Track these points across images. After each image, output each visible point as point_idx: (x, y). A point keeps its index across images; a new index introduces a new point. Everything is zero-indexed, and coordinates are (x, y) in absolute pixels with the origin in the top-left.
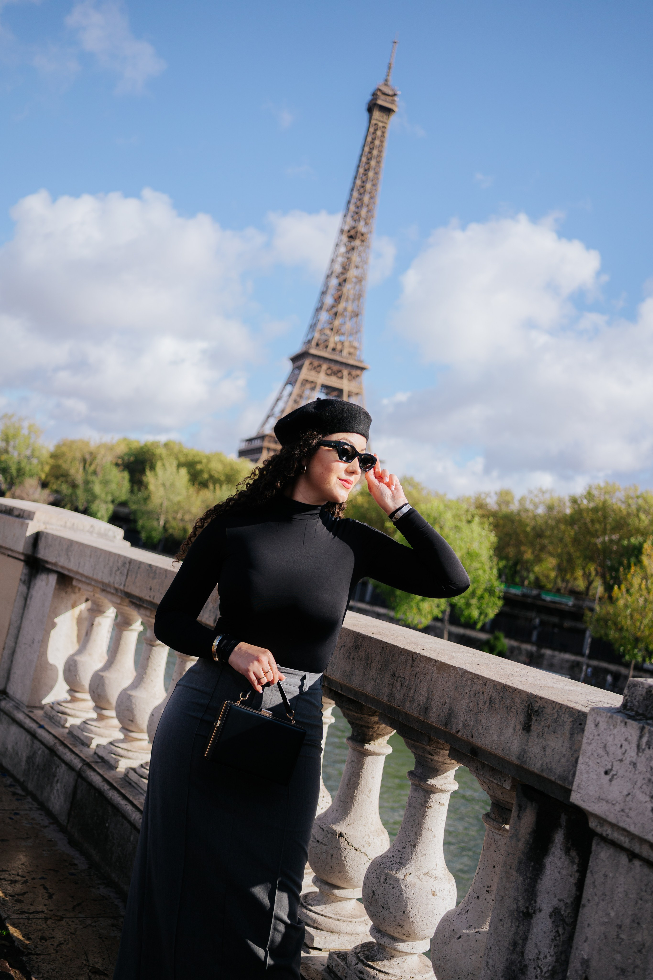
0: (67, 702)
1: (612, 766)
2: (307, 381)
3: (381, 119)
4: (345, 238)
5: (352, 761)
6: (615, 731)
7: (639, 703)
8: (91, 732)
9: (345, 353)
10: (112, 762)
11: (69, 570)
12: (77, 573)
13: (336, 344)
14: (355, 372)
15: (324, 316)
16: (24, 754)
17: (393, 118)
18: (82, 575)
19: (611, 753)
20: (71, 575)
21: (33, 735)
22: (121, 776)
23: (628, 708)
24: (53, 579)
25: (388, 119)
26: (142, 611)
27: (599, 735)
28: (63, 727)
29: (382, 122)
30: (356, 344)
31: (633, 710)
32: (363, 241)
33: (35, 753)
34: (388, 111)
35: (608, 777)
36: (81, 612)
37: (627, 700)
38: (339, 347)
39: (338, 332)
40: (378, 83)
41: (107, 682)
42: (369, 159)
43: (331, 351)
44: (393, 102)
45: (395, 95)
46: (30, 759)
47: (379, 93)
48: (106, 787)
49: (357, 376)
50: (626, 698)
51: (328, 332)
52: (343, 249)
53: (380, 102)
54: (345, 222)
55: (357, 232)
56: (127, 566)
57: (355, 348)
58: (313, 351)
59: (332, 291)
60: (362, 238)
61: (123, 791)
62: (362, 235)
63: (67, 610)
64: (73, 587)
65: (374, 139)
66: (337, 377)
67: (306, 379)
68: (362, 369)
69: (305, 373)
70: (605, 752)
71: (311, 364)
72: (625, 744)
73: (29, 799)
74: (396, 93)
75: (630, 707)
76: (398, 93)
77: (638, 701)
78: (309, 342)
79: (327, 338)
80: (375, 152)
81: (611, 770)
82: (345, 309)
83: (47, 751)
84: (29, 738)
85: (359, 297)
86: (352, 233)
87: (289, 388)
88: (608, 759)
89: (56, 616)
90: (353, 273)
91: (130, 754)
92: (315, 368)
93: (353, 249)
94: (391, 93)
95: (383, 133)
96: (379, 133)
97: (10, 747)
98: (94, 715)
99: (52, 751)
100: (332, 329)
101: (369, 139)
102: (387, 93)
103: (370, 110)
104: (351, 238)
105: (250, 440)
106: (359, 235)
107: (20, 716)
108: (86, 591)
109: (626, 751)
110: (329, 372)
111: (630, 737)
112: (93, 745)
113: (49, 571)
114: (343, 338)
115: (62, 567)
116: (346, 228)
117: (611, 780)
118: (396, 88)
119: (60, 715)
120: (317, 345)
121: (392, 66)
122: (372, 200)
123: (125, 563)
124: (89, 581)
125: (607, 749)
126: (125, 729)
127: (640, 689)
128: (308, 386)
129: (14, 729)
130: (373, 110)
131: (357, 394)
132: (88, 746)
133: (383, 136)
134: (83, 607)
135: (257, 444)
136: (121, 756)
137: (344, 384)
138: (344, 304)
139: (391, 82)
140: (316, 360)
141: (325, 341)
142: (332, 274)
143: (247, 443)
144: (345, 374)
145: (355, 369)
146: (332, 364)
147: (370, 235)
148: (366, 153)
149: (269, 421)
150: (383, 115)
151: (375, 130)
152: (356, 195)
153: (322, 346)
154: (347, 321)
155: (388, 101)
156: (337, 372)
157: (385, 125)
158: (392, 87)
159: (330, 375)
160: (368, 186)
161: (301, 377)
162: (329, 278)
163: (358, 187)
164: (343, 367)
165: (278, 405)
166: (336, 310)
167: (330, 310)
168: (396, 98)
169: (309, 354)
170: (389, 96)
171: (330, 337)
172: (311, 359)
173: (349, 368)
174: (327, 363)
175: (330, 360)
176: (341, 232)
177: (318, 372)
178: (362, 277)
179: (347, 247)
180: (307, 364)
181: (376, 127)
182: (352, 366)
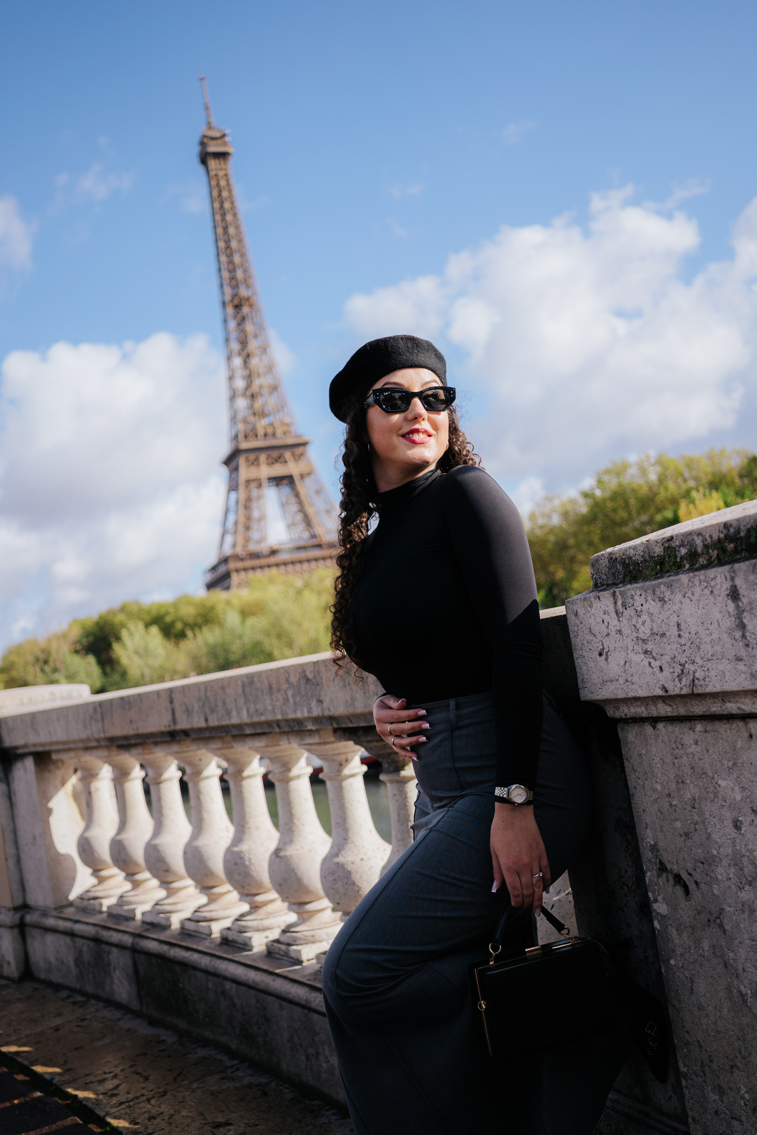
0: (95, 886)
1: (603, 645)
3: (220, 168)
4: (230, 310)
5: (395, 795)
6: (593, 611)
7: (606, 576)
8: (130, 903)
9: (279, 432)
10: (163, 922)
11: (42, 745)
12: (52, 743)
13: (265, 428)
14: (298, 451)
15: (242, 403)
16: (70, 959)
17: (232, 161)
18: (57, 743)
19: (597, 634)
20: (47, 748)
21: (71, 934)
22: (178, 931)
23: (599, 585)
24: (29, 763)
25: (225, 164)
26: (134, 751)
27: (581, 623)
28: (101, 912)
29: (222, 170)
30: (287, 420)
31: (603, 585)
32: (251, 306)
33: (80, 952)
34: (223, 156)
35: (604, 657)
36: (74, 787)
37: (595, 579)
38: (270, 431)
39: (262, 414)
40: (201, 129)
41: (127, 843)
42: (223, 215)
43: (263, 438)
44: (225, 144)
45: (224, 136)
46: (78, 961)
47: (205, 140)
48: (165, 948)
49: (303, 454)
50: (594, 577)
51: (252, 419)
52: (232, 324)
53: (211, 149)
54: (223, 293)
55: (241, 300)
56: (99, 710)
57: (288, 425)
58: (244, 446)
59: (240, 372)
60: (249, 303)
61: (184, 944)
62: (248, 299)
63: (57, 790)
64: (55, 762)
65: (220, 192)
66: (281, 463)
67: (248, 479)
68: (304, 444)
69: (245, 472)
70: (592, 636)
71: (247, 460)
72: (605, 617)
73: (93, 1002)
74: (224, 133)
75: (601, 583)
76: (226, 132)
77: (605, 574)
78: (236, 437)
79: (253, 425)
80: (227, 205)
81: (603, 649)
82: (261, 387)
83: (91, 944)
84: (68, 939)
85: (270, 368)
86: (236, 302)
87: (233, 496)
88: (597, 640)
89: (49, 800)
90: (253, 345)
91: (179, 907)
92: (253, 464)
93: (243, 319)
94: (218, 135)
95: (228, 181)
96: (223, 183)
97: (52, 959)
98: (128, 886)
99: (97, 940)
100: (255, 414)
101: (215, 193)
102: (214, 136)
103: (204, 161)
104: (238, 307)
105: (214, 568)
106: (243, 301)
107: (51, 922)
108: (70, 759)
109: (608, 623)
110: (270, 461)
111: (607, 609)
112: (139, 916)
113: (22, 756)
114: (271, 419)
115: (34, 745)
116: (228, 298)
117: (606, 659)
118: (222, 127)
119: (92, 902)
120: (246, 437)
121: (209, 106)
122: (244, 259)
123: (95, 710)
124: (68, 747)
125: (593, 632)
126: (165, 884)
127: (603, 561)
128: (253, 485)
129: (50, 938)
130: (207, 160)
131: (309, 474)
132: (133, 919)
133: (228, 184)
134: (73, 780)
135: (222, 569)
136: (171, 912)
137: (292, 468)
138: (257, 382)
139: (214, 123)
140: (251, 455)
141: (252, 430)
142: (230, 355)
143: (212, 572)
144: (287, 457)
145: (296, 448)
146: (270, 452)
147: (256, 297)
148: (216, 210)
149: (226, 540)
150: (220, 162)
151: (216, 181)
152: (224, 259)
153: (251, 437)
154: (268, 400)
155: (220, 145)
156: (278, 458)
157: (226, 172)
158: (218, 128)
159: (272, 464)
160: (234, 245)
161: (240, 479)
162: (230, 360)
163: (223, 250)
164: (283, 451)
165: (228, 518)
166: (252, 391)
167: (245, 394)
168: (227, 139)
169: (240, 451)
170: (218, 139)
171: (256, 424)
172: (244, 455)
173: (290, 449)
174: (264, 452)
175: (266, 448)
176: (224, 305)
177: (258, 467)
178: (264, 345)
179: (236, 320)
180: (242, 462)
181: (217, 178)
182: (292, 446)
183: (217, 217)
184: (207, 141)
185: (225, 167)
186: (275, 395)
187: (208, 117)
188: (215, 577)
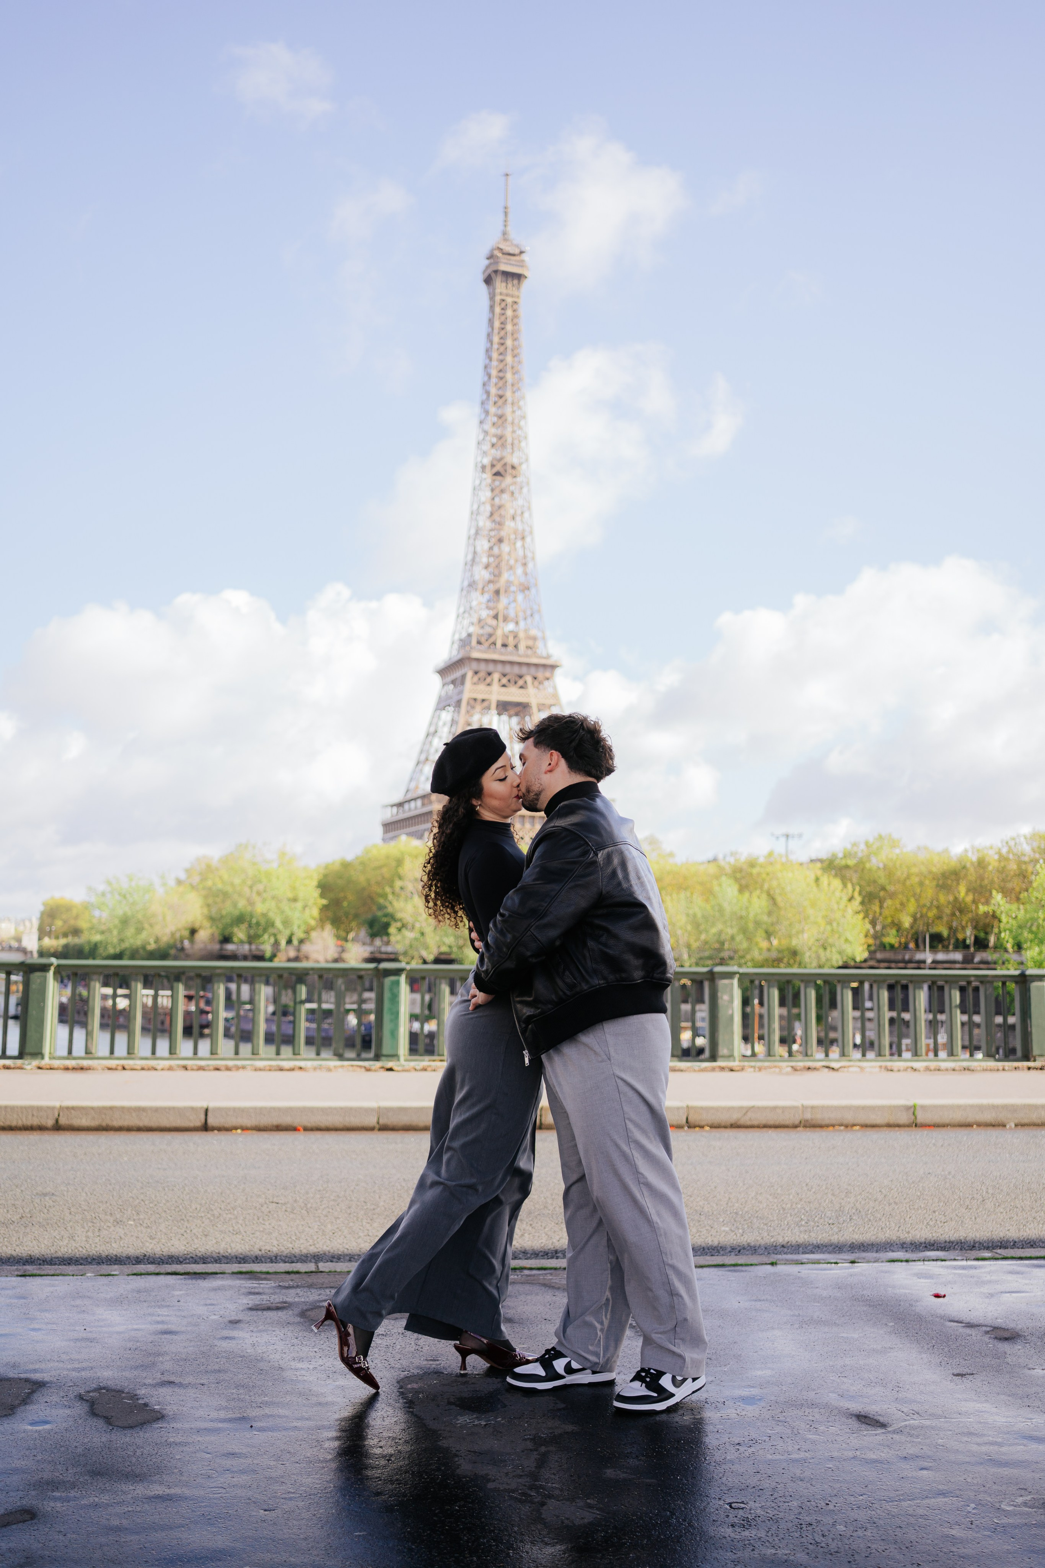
2: (475, 700)
3: (510, 292)
4: (488, 477)
9: (522, 647)
13: (506, 636)
14: (540, 674)
15: (478, 599)
17: (525, 287)
25: (518, 288)
29: (512, 296)
30: (533, 632)
32: (515, 476)
34: (517, 278)
38: (511, 641)
39: (506, 619)
40: (494, 239)
42: (502, 354)
43: (501, 648)
44: (522, 264)
45: (522, 252)
47: (497, 253)
49: (548, 679)
51: (491, 622)
52: (486, 494)
53: (503, 267)
54: (482, 453)
55: (505, 464)
57: (535, 639)
58: (475, 655)
59: (483, 559)
60: (514, 472)
62: (513, 467)
65: (503, 323)
66: (518, 686)
67: (475, 697)
69: (470, 690)
71: (476, 673)
74: (523, 249)
76: (527, 248)
78: (465, 643)
79: (490, 630)
80: (509, 342)
82: (509, 583)
85: (525, 560)
86: (498, 468)
90: (509, 528)
92: (483, 679)
93: (502, 491)
94: (515, 250)
96: (509, 313)
100: (496, 617)
101: (497, 324)
102: (511, 252)
103: (488, 281)
104: (498, 475)
105: (398, 806)
106: (509, 468)
110: (504, 681)
114: (511, 626)
116: (486, 461)
118: (523, 243)
120: (479, 643)
121: (509, 210)
122: (518, 414)
128: (478, 708)
130: (494, 279)
131: (551, 705)
133: (515, 317)
137: (531, 695)
138: (505, 576)
139: (513, 234)
140: (483, 667)
141: (490, 635)
142: (477, 533)
143: (395, 809)
144: (529, 679)
145: (541, 669)
146: (508, 669)
147: (524, 467)
148: (495, 346)
149: (421, 771)
150: (510, 285)
151: (503, 309)
152: (493, 410)
153: (486, 644)
154: (515, 601)
155: (514, 263)
156: (517, 679)
157: (515, 300)
158: (515, 242)
159: (507, 685)
160: (508, 394)
161: (466, 696)
162: (475, 540)
163: (493, 398)
164: (524, 670)
165: (431, 742)
166: (497, 586)
167: (486, 589)
168: (524, 257)
169: (470, 659)
170: (514, 255)
171: (495, 629)
172: (474, 665)
173: (533, 670)
174: (500, 667)
175: (503, 662)
176: (479, 469)
177: (489, 685)
178: (524, 530)
179: (492, 490)
180: (470, 674)
181: (503, 305)
182: (536, 666)
183: (495, 355)
184: (499, 255)
185: (516, 293)
186: (525, 597)
187: (505, 226)
188: (402, 816)
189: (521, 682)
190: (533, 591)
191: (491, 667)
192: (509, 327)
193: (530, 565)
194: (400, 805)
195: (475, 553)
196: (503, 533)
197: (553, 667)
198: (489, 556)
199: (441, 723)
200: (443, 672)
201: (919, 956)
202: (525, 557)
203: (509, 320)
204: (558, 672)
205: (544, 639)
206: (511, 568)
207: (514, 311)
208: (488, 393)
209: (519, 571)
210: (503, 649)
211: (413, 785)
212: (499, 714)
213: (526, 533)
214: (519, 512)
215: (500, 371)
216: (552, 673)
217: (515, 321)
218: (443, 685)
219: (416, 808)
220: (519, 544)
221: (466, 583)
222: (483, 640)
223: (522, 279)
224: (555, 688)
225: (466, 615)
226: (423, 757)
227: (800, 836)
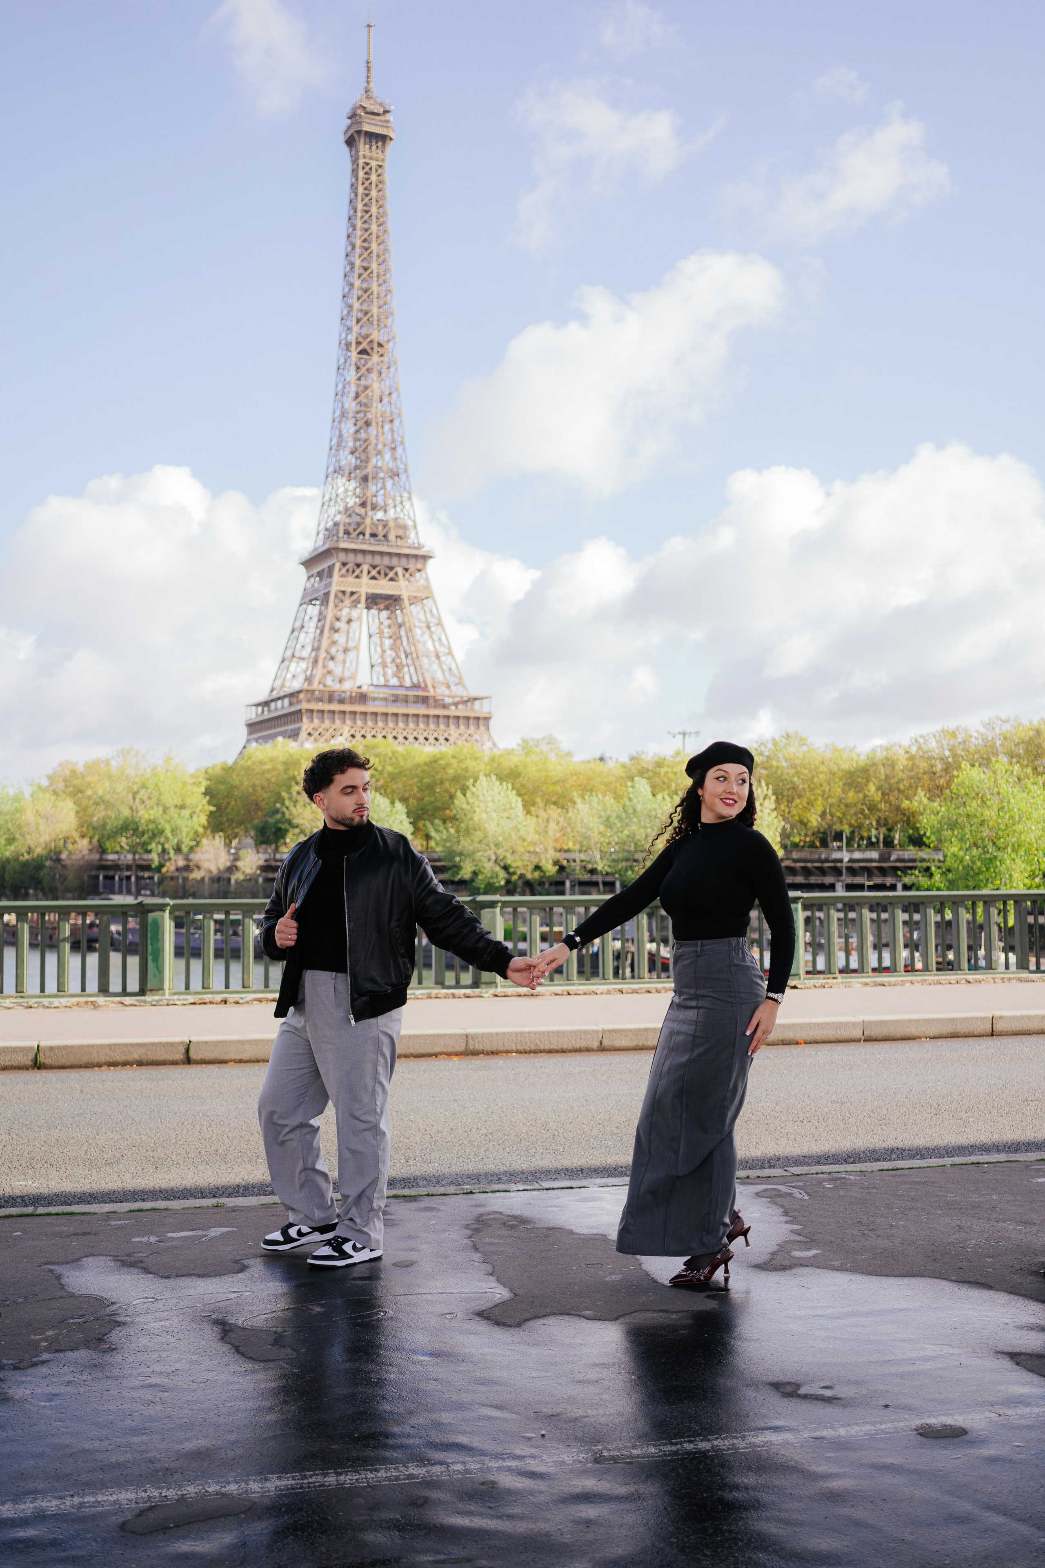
2: (344, 592)
3: (375, 155)
4: (354, 354)
9: (392, 537)
13: (375, 526)
14: (412, 566)
15: (347, 485)
17: (391, 149)
25: (384, 152)
29: (377, 160)
30: (404, 521)
32: (382, 355)
34: (381, 140)
38: (381, 531)
39: (374, 508)
42: (366, 223)
43: (370, 538)
44: (386, 124)
45: (386, 112)
47: (359, 112)
49: (419, 571)
51: (359, 510)
52: (351, 375)
53: (366, 128)
54: (347, 330)
55: (371, 342)
57: (405, 528)
58: (343, 545)
59: (348, 443)
60: (381, 350)
62: (380, 345)
65: (367, 189)
66: (389, 578)
67: (342, 590)
69: (338, 583)
71: (344, 564)
74: (388, 108)
76: (393, 107)
78: (331, 533)
79: (358, 519)
80: (374, 210)
82: (378, 469)
86: (364, 345)
87: (313, 611)
90: (376, 410)
92: (351, 571)
93: (369, 371)
94: (379, 110)
96: (374, 177)
100: (364, 505)
101: (360, 190)
102: (375, 111)
103: (350, 142)
104: (364, 353)
105: (263, 704)
106: (375, 345)
110: (374, 573)
114: (380, 515)
116: (352, 338)
118: (387, 101)
120: (347, 533)
121: (371, 65)
122: (384, 287)
128: (348, 601)
130: (357, 141)
131: (423, 599)
133: (381, 181)
137: (402, 588)
138: (373, 461)
139: (375, 91)
140: (351, 558)
141: (359, 525)
142: (343, 414)
143: (260, 709)
144: (400, 571)
145: (412, 560)
146: (377, 560)
147: (391, 344)
148: (359, 214)
149: (288, 668)
150: (374, 148)
151: (366, 173)
152: (358, 283)
153: (354, 535)
154: (384, 487)
155: (379, 123)
156: (387, 571)
157: (380, 163)
158: (379, 100)
159: (377, 576)
160: (374, 266)
161: (334, 589)
162: (340, 422)
163: (357, 271)
164: (394, 561)
165: (297, 639)
166: (365, 472)
167: (353, 475)
168: (390, 117)
169: (337, 549)
170: (378, 114)
171: (363, 518)
172: (342, 557)
173: (404, 561)
174: (369, 558)
175: (372, 553)
176: (343, 345)
177: (357, 577)
178: (392, 413)
179: (358, 368)
180: (338, 566)
181: (367, 169)
182: (407, 556)
183: (359, 224)
184: (363, 114)
185: (380, 156)
186: (394, 484)
187: (368, 83)
188: (267, 715)
189: (391, 574)
190: (403, 477)
191: (360, 558)
192: (374, 193)
193: (399, 450)
194: (266, 704)
195: (340, 436)
196: (369, 416)
197: (425, 558)
198: (356, 440)
199: (307, 618)
200: (308, 563)
201: (836, 855)
202: (393, 441)
203: (374, 185)
204: (430, 563)
205: (415, 527)
206: (379, 453)
207: (379, 176)
208: (352, 265)
209: (388, 456)
210: (372, 540)
211: (278, 683)
212: (368, 608)
213: (395, 416)
214: (387, 393)
215: (365, 241)
216: (424, 565)
217: (380, 186)
218: (309, 578)
219: (283, 707)
220: (387, 427)
221: (331, 469)
222: (351, 529)
223: (388, 141)
224: (427, 579)
225: (332, 503)
226: (289, 653)
227: (697, 733)
